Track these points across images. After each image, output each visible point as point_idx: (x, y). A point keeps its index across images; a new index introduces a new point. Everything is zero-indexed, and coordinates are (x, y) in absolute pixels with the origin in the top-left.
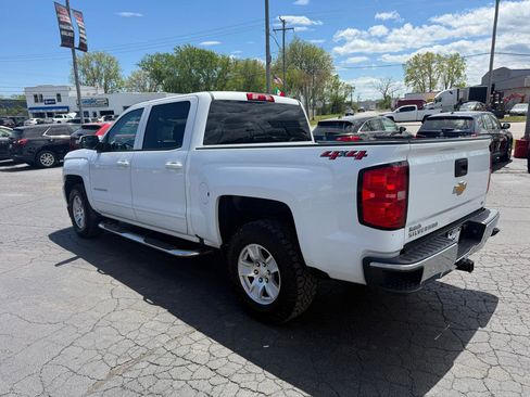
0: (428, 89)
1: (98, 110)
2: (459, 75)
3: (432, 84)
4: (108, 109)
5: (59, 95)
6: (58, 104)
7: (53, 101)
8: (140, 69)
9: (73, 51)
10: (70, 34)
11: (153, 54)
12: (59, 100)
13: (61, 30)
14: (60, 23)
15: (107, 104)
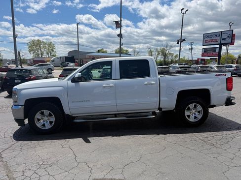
0: (40, 56)
2: (53, 51)
3: (42, 54)
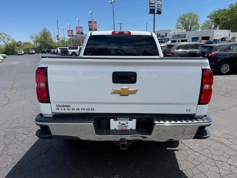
1: (180, 40)
4: (185, 39)
5: (166, 34)
6: (165, 38)
7: (163, 36)
8: (208, 19)
9: (154, 15)
10: (154, 8)
11: (217, 10)
12: (166, 36)
13: (150, 6)
14: (150, 4)
15: (185, 37)
